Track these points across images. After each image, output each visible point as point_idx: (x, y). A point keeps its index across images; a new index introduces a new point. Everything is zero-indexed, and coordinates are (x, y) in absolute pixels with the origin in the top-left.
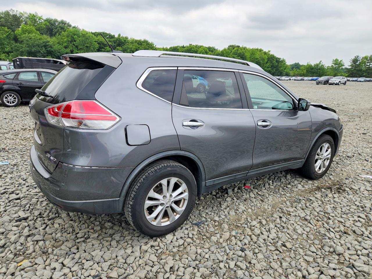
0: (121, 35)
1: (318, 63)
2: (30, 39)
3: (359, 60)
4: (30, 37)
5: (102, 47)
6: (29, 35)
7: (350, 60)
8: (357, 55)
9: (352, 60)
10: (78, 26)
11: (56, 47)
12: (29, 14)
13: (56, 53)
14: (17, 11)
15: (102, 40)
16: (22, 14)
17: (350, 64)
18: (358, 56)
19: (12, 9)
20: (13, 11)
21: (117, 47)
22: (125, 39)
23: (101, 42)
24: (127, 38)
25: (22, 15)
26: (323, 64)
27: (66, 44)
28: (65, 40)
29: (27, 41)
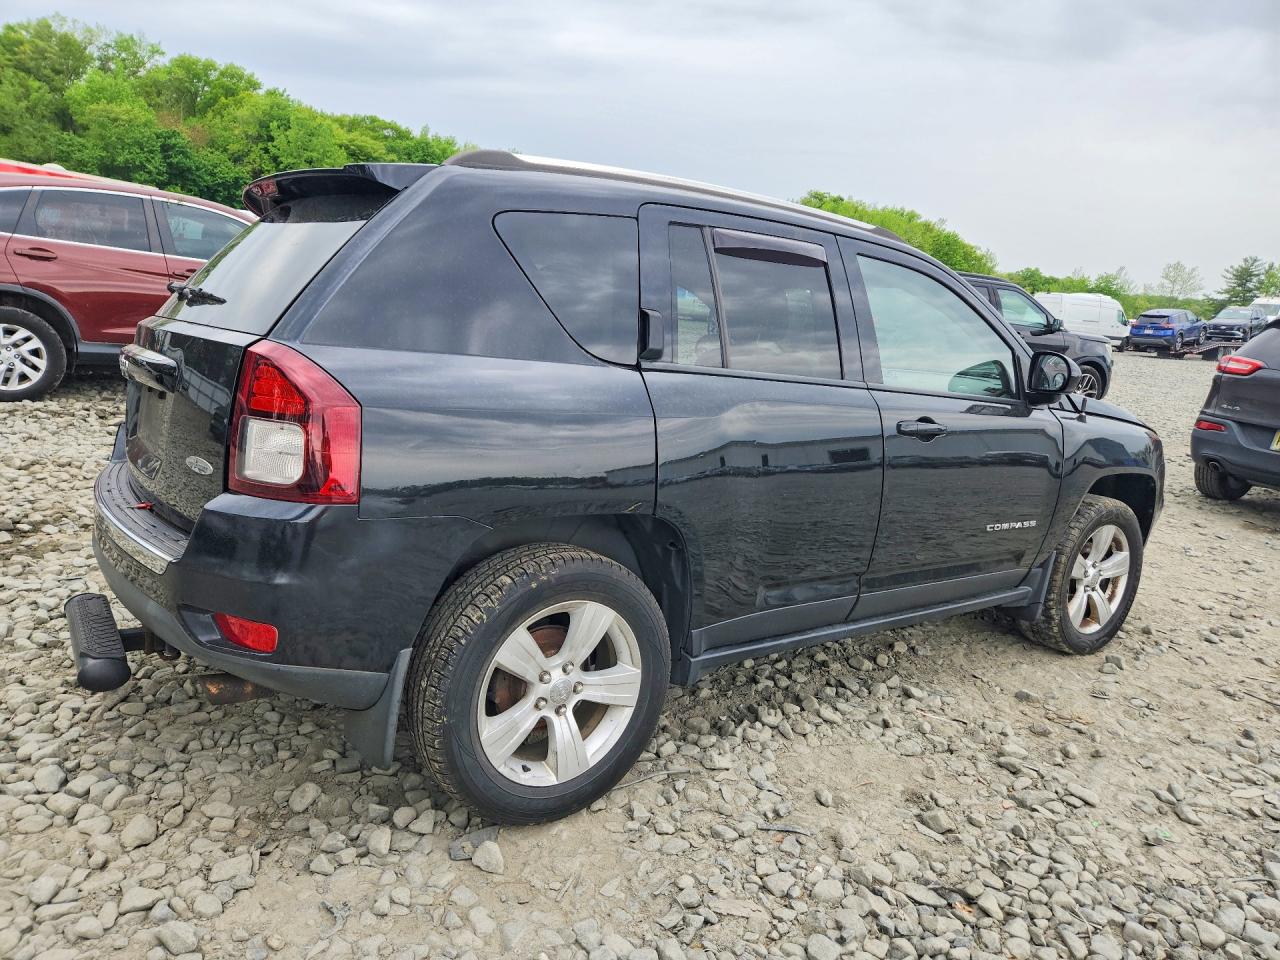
1: (1112, 271)
2: (115, 120)
3: (1258, 275)
4: (113, 116)
6: (108, 107)
7: (1227, 271)
8: (1253, 256)
9: (1231, 270)
12: (115, 34)
13: (199, 177)
16: (90, 31)
17: (1225, 287)
18: (1255, 261)
19: (57, 14)
20: (64, 19)
26: (1127, 277)
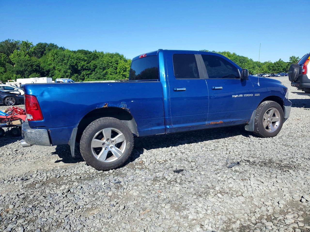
0: (97, 51)
5: (79, 62)
10: (63, 47)
11: (42, 65)
14: (13, 40)
15: (79, 56)
21: (92, 61)
22: (100, 54)
23: (78, 58)
24: (102, 53)
25: (17, 43)
27: (50, 62)
28: (50, 59)
29: (18, 62)
